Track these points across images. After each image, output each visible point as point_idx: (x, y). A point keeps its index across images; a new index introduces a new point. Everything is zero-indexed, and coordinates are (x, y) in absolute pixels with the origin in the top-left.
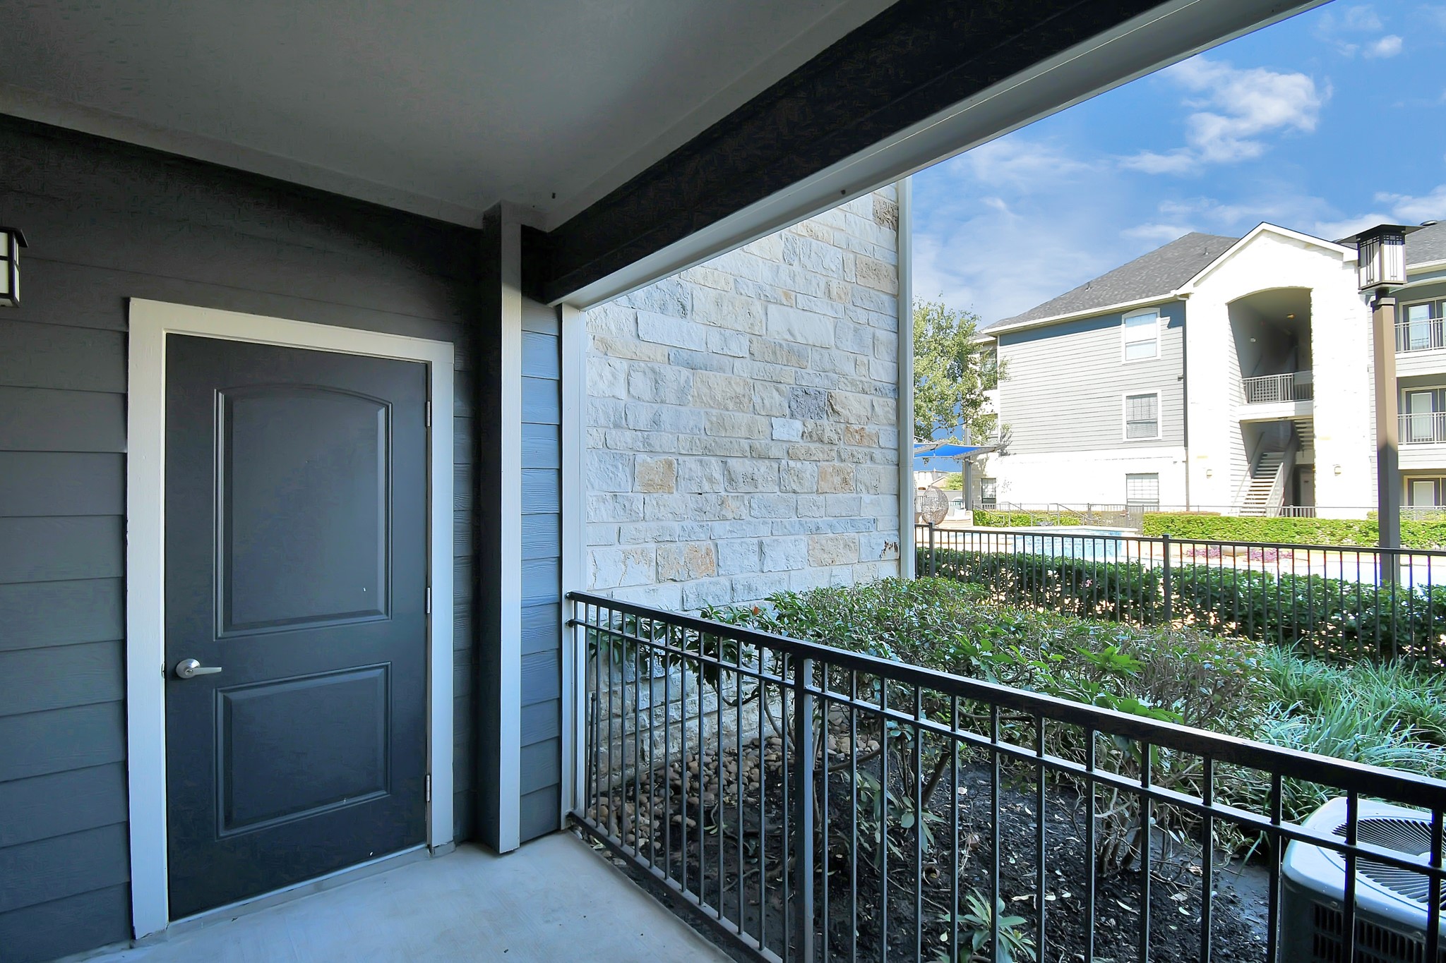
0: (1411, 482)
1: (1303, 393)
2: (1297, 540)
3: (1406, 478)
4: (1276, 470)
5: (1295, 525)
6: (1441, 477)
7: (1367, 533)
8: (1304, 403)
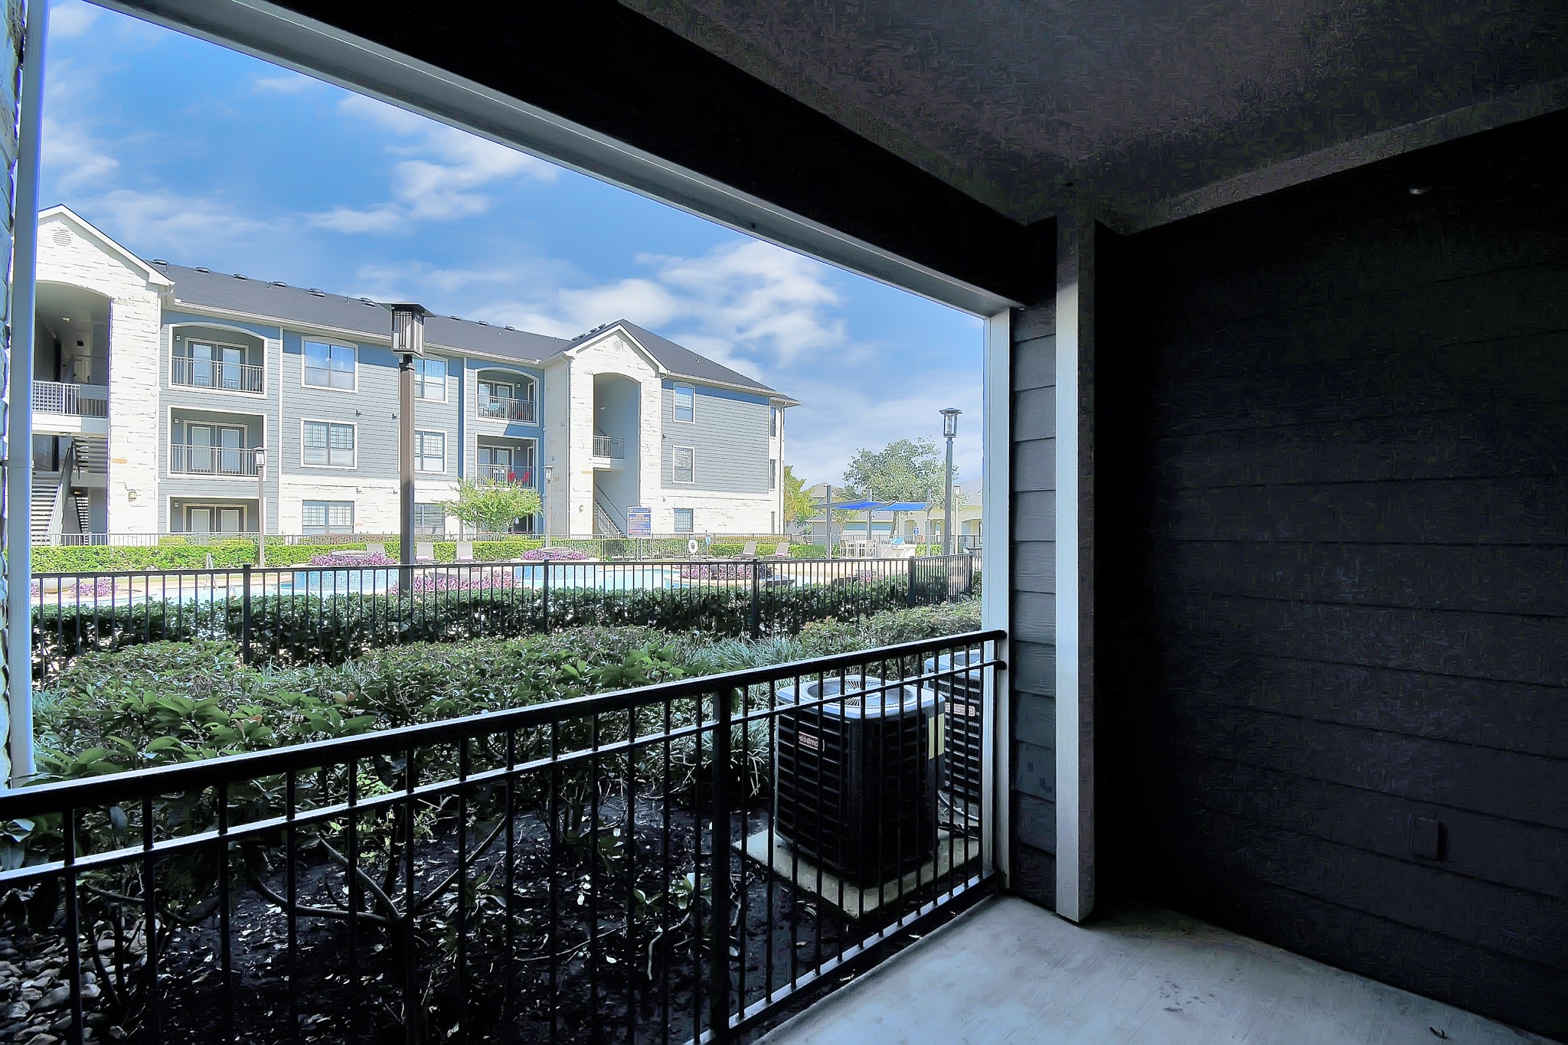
0: (189, 509)
1: (100, 409)
2: (99, 569)
3: (185, 505)
4: (56, 492)
5: (97, 553)
6: (216, 506)
7: (172, 559)
8: (97, 421)
